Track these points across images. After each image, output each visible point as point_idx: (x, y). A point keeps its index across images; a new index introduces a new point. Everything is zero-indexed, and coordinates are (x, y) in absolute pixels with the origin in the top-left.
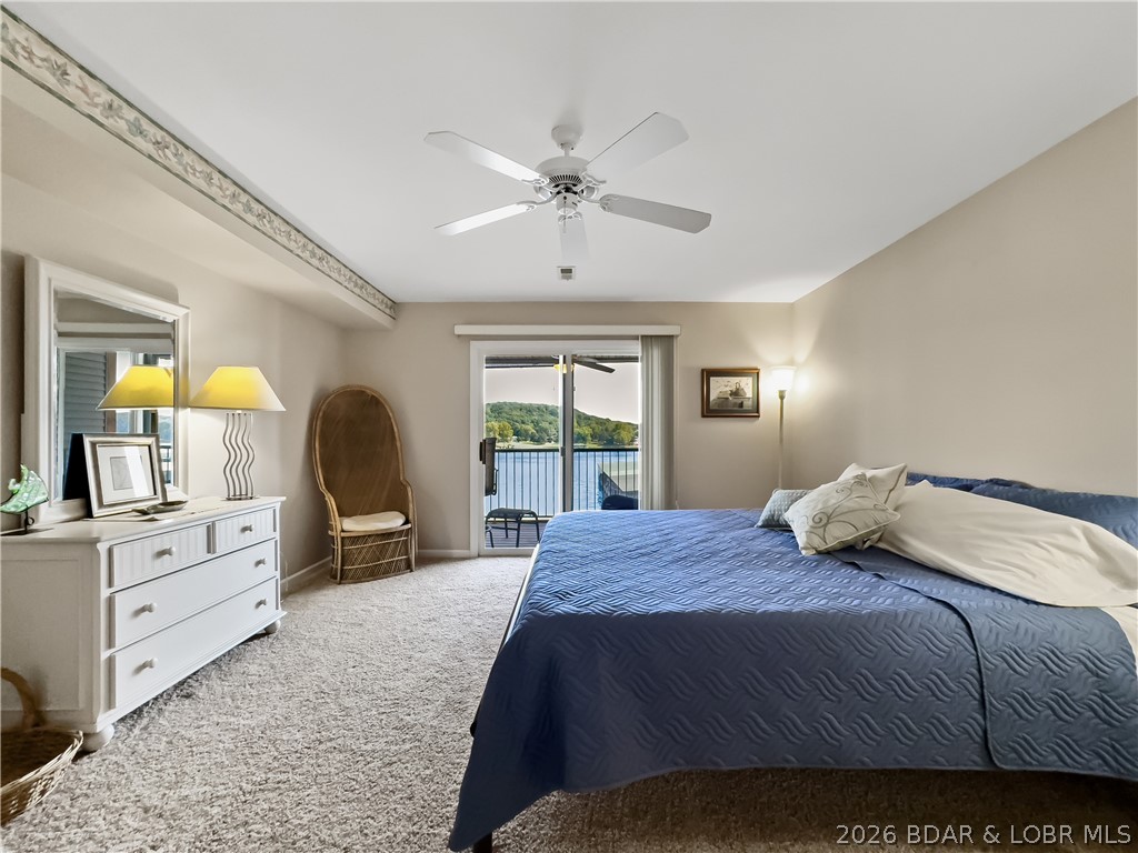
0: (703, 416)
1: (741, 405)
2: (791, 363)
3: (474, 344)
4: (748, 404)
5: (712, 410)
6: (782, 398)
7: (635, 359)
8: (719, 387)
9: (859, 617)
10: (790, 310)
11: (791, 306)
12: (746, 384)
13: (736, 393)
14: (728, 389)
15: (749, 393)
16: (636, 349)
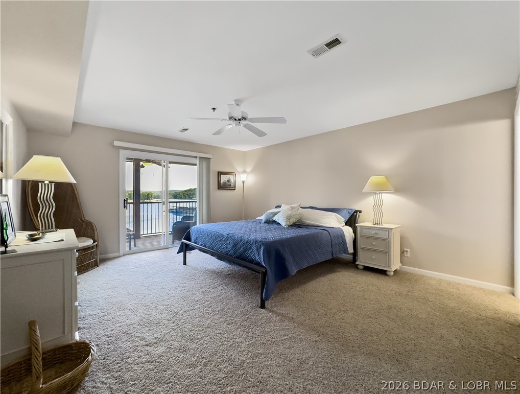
0: (218, 189)
1: (230, 185)
2: (244, 171)
3: (121, 151)
4: (232, 185)
5: (221, 187)
6: (243, 183)
7: (196, 165)
8: (224, 178)
9: (293, 237)
10: (245, 154)
11: (245, 153)
12: (231, 178)
13: (228, 181)
14: (226, 179)
15: (232, 181)
16: (197, 161)
